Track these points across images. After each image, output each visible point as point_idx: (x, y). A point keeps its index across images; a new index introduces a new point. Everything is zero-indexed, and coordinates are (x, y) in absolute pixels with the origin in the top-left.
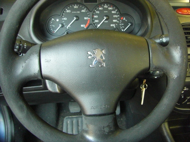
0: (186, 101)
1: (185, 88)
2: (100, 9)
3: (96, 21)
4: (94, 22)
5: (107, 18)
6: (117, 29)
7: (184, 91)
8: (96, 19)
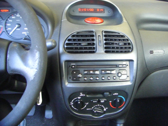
0: (85, 107)
1: (81, 93)
2: (13, 17)
3: (9, 29)
4: (7, 30)
5: (19, 26)
6: (28, 36)
7: (81, 96)
8: (9, 27)
